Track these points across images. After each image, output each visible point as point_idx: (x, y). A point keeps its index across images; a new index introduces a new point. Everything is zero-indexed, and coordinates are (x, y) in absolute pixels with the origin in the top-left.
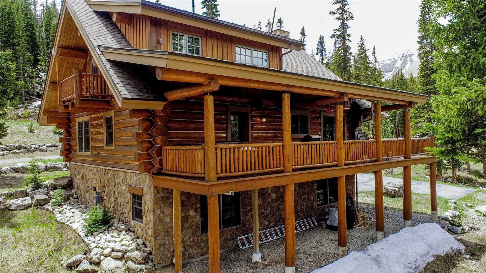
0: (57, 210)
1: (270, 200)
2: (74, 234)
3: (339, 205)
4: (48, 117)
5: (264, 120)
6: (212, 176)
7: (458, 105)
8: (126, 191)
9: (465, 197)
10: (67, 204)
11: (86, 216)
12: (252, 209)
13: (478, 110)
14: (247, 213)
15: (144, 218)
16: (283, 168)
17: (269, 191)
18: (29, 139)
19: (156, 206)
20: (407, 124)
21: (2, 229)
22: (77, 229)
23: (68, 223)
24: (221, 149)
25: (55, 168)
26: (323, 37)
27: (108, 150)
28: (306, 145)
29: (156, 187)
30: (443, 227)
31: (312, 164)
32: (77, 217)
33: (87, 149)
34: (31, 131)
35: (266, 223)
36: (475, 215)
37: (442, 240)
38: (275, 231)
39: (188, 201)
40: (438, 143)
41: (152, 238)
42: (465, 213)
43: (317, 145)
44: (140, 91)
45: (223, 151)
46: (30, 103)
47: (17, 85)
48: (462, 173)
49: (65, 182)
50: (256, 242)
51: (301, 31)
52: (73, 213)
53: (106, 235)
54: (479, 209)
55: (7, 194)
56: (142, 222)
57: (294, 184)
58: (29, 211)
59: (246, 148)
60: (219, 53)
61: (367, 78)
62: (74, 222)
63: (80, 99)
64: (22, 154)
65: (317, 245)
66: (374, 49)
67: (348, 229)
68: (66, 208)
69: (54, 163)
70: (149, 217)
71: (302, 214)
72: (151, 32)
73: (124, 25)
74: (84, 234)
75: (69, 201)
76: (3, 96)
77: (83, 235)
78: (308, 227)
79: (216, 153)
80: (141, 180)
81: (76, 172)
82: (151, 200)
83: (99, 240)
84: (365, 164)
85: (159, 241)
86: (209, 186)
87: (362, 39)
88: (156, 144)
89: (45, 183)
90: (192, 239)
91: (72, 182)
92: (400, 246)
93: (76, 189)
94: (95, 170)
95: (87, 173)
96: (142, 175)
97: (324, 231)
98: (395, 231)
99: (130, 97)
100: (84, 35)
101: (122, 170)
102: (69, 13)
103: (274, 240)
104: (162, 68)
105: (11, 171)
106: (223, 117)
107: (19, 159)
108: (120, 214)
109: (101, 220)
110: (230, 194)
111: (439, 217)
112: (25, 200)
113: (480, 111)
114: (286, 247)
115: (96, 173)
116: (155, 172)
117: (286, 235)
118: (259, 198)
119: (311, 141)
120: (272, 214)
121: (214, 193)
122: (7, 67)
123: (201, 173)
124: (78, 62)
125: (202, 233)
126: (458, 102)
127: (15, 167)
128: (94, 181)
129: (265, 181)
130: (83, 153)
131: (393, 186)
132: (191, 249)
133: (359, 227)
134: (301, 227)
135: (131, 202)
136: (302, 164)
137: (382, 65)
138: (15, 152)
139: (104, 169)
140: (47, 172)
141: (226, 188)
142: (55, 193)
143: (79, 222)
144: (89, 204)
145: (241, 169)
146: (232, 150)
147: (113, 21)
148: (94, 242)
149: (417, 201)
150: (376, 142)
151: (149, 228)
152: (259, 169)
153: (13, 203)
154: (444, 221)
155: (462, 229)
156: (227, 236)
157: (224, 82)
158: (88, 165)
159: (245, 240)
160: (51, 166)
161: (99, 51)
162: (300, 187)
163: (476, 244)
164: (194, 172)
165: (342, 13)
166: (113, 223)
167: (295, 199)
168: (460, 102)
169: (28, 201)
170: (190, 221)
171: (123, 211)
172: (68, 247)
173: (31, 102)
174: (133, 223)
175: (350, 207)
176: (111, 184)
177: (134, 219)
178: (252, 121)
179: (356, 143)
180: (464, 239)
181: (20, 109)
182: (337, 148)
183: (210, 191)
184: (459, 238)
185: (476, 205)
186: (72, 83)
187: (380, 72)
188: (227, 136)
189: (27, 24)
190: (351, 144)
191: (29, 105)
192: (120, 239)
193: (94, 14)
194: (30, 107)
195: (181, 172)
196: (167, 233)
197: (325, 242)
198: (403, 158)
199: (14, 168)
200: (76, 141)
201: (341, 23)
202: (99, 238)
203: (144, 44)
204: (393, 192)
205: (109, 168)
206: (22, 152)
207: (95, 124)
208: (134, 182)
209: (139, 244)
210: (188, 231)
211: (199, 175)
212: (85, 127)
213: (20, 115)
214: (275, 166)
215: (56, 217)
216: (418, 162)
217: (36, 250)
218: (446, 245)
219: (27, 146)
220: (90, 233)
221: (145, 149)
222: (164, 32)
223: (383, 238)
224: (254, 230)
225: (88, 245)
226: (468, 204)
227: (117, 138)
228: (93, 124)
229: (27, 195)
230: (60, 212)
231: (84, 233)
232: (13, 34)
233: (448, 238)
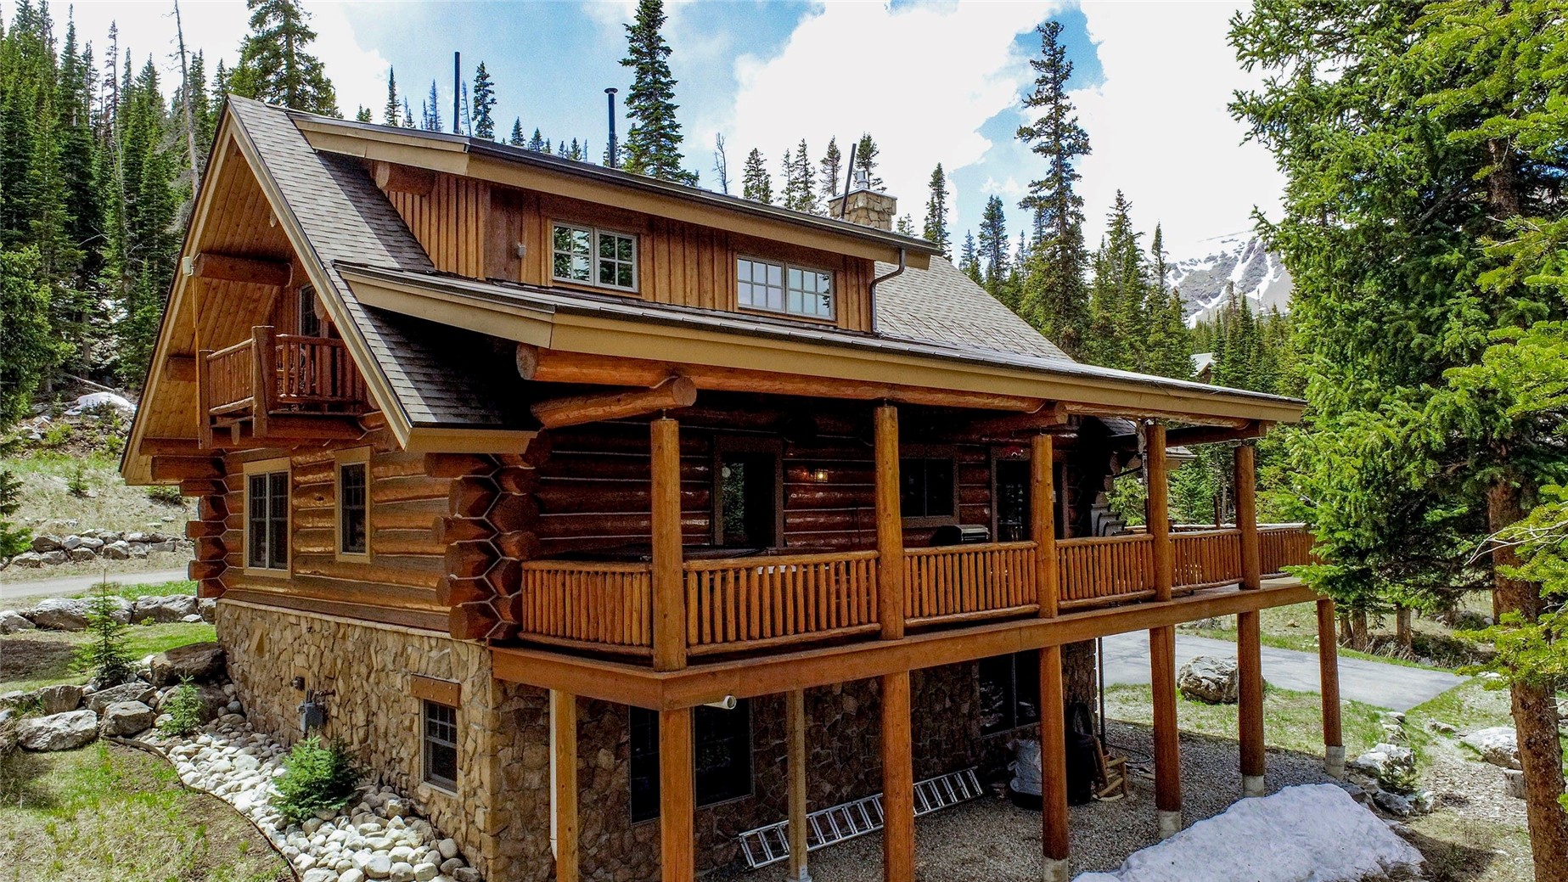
0: (181, 749)
1: (838, 717)
2: (242, 825)
3: (1044, 732)
4: (154, 460)
5: (821, 476)
6: (675, 653)
7: (1357, 457)
8: (405, 693)
9: (1432, 701)
10: (210, 731)
11: (274, 768)
12: (784, 744)
13: (1409, 474)
14: (769, 757)
15: (460, 775)
16: (876, 626)
17: (838, 691)
18: (71, 518)
19: (500, 739)
20: (1244, 485)
21: (10, 812)
22: (249, 811)
23: (220, 791)
24: (699, 574)
25: (161, 615)
26: (999, 203)
27: (347, 565)
28: (944, 555)
29: (500, 683)
30: (1359, 798)
31: (962, 611)
32: (245, 773)
33: (279, 558)
34: (78, 491)
35: (828, 788)
36: (1459, 758)
37: (1353, 837)
38: (855, 812)
39: (595, 723)
40: (1322, 551)
41: (487, 839)
42: (1428, 750)
43: (976, 553)
44: (464, 401)
45: (706, 578)
46: (69, 399)
47: (52, 353)
48: (1429, 623)
49: (202, 660)
50: (797, 848)
51: (932, 180)
52: (231, 759)
53: (344, 828)
54: (1470, 739)
55: (21, 699)
56: (454, 789)
57: (912, 673)
58: (90, 754)
59: (771, 570)
60: (688, 282)
61: (1140, 321)
62: (238, 789)
63: (271, 412)
64: (48, 568)
65: (978, 855)
66: (1158, 233)
67: (1071, 802)
68: (208, 745)
69: (159, 599)
70: (476, 774)
71: (935, 760)
72: (491, 226)
73: (409, 196)
74: (272, 827)
75: (216, 721)
76: (6, 388)
77: (270, 828)
78: (954, 799)
79: (685, 582)
80: (453, 659)
81: (239, 628)
82: (487, 722)
83: (323, 845)
84: (1121, 609)
85: (507, 847)
86: (664, 682)
87: (1120, 201)
88: (504, 554)
89: (137, 664)
90: (604, 838)
91: (225, 662)
92: (1226, 855)
93: (236, 682)
94: (304, 626)
95: (276, 635)
96: (456, 645)
97: (1002, 809)
98: (1216, 808)
99: (433, 419)
100: (291, 227)
101: (395, 628)
102: (239, 153)
103: (852, 839)
104: (536, 347)
105: (21, 625)
106: (702, 469)
107: (42, 585)
108: (382, 763)
109: (327, 782)
110: (724, 705)
111: (1349, 766)
112: (78, 719)
113: (1414, 476)
114: (886, 862)
115: (307, 636)
116: (500, 636)
117: (886, 824)
118: (806, 713)
119: (957, 542)
120: (846, 760)
121: (678, 702)
122: (25, 300)
123: (641, 645)
124: (256, 296)
125: (634, 820)
126: (1359, 452)
127: (34, 610)
128: (300, 660)
129: (825, 665)
130: (265, 571)
131: (1212, 667)
132: (600, 872)
133: (1106, 799)
134: (931, 798)
135: (419, 727)
136: (934, 611)
137: (1187, 274)
138: (26, 560)
139: (332, 624)
140: (137, 627)
141: (711, 686)
142: (170, 696)
143: (253, 787)
144: (281, 731)
145: (755, 631)
146: (731, 575)
147: (379, 186)
148: (306, 851)
149: (1286, 716)
150: (1153, 541)
151: (476, 807)
152: (807, 630)
153: (40, 729)
154: (1364, 778)
155: (1417, 802)
156: (710, 829)
157: (710, 382)
158: (281, 610)
159: (763, 839)
160: (150, 607)
161: (338, 279)
162: (928, 681)
163: (1453, 847)
164: (617, 639)
165: (1055, 133)
166: (364, 792)
167: (912, 714)
168: (1361, 449)
169: (86, 721)
170: (599, 782)
171: (394, 752)
172: (227, 868)
173: (72, 395)
174: (424, 790)
175: (1079, 736)
176: (355, 668)
177: (428, 779)
178: (787, 478)
179: (1093, 546)
180: (1423, 832)
181: (37, 419)
182: (1036, 562)
183: (668, 696)
184: (1407, 828)
185: (1463, 726)
186: (246, 364)
187: (1179, 303)
188: (712, 524)
189: (66, 146)
190: (1077, 549)
191: (67, 404)
192: (386, 841)
193: (316, 159)
194: (69, 412)
195: (579, 639)
196: (530, 823)
197: (1004, 843)
198: (1234, 589)
199: (32, 614)
200: (241, 535)
201: (1053, 163)
202: (320, 839)
203: (470, 258)
204: (1213, 686)
205: (350, 621)
206: (48, 561)
207: (305, 483)
208: (431, 665)
209: (446, 854)
210: (594, 814)
211: (634, 650)
212: (274, 492)
213: (39, 437)
214: (855, 620)
215: (180, 772)
216: (1281, 598)
217: (126, 875)
218: (1366, 852)
219: (66, 541)
220: (292, 823)
221: (470, 568)
222: (530, 222)
223: (1178, 830)
224: (791, 813)
225: (289, 860)
226: (1439, 723)
227: (377, 529)
228: (300, 483)
229: (82, 703)
230: (189, 755)
231: (273, 821)
232: (22, 178)
233: (1371, 829)
